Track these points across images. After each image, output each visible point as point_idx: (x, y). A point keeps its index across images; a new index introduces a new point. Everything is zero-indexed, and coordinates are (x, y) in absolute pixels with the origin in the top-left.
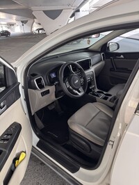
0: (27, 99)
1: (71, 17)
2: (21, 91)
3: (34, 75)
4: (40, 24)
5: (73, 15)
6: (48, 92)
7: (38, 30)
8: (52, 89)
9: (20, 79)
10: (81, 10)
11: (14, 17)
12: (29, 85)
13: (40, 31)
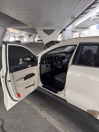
0: (40, 68)
1: (60, 34)
2: (38, 64)
3: (43, 60)
4: (40, 37)
5: (61, 32)
6: (48, 66)
7: (39, 41)
8: (49, 65)
9: (39, 61)
10: (66, 29)
11: (24, 32)
12: (42, 63)
13: (40, 42)
